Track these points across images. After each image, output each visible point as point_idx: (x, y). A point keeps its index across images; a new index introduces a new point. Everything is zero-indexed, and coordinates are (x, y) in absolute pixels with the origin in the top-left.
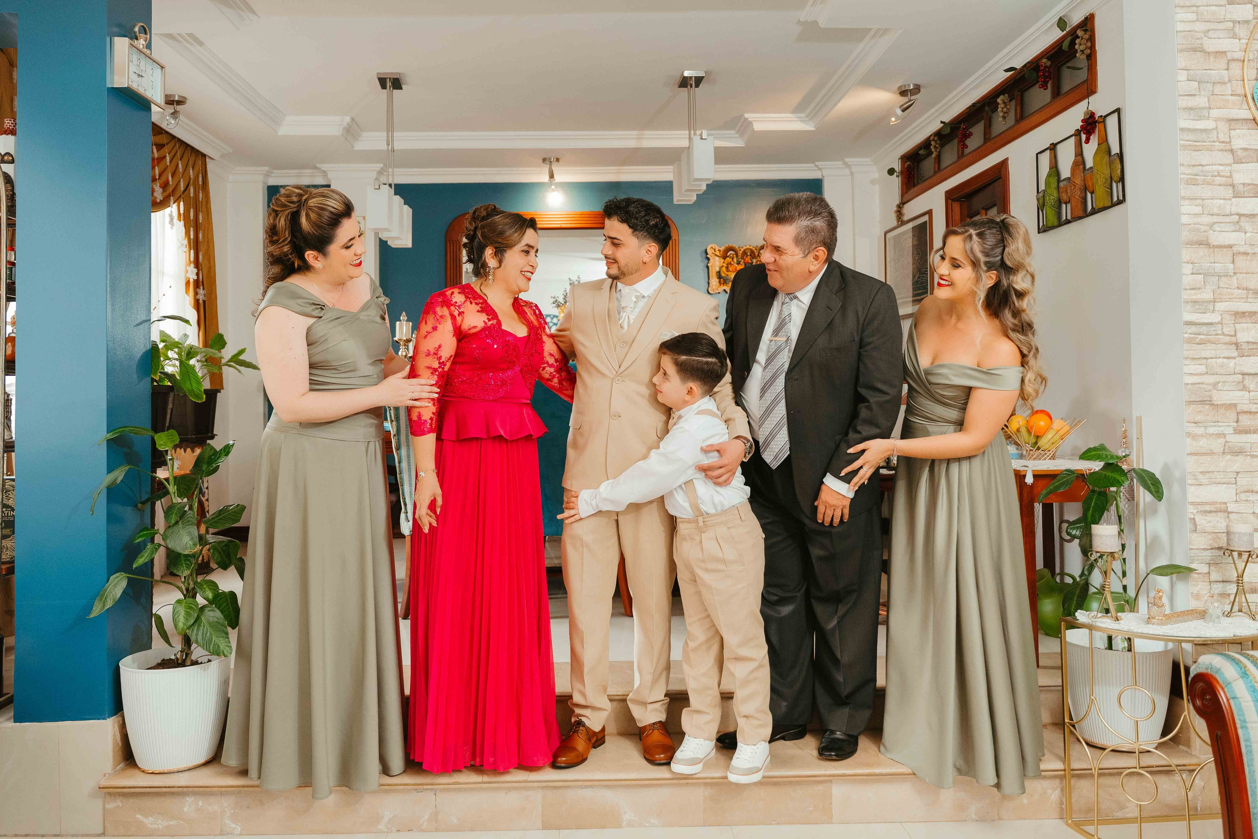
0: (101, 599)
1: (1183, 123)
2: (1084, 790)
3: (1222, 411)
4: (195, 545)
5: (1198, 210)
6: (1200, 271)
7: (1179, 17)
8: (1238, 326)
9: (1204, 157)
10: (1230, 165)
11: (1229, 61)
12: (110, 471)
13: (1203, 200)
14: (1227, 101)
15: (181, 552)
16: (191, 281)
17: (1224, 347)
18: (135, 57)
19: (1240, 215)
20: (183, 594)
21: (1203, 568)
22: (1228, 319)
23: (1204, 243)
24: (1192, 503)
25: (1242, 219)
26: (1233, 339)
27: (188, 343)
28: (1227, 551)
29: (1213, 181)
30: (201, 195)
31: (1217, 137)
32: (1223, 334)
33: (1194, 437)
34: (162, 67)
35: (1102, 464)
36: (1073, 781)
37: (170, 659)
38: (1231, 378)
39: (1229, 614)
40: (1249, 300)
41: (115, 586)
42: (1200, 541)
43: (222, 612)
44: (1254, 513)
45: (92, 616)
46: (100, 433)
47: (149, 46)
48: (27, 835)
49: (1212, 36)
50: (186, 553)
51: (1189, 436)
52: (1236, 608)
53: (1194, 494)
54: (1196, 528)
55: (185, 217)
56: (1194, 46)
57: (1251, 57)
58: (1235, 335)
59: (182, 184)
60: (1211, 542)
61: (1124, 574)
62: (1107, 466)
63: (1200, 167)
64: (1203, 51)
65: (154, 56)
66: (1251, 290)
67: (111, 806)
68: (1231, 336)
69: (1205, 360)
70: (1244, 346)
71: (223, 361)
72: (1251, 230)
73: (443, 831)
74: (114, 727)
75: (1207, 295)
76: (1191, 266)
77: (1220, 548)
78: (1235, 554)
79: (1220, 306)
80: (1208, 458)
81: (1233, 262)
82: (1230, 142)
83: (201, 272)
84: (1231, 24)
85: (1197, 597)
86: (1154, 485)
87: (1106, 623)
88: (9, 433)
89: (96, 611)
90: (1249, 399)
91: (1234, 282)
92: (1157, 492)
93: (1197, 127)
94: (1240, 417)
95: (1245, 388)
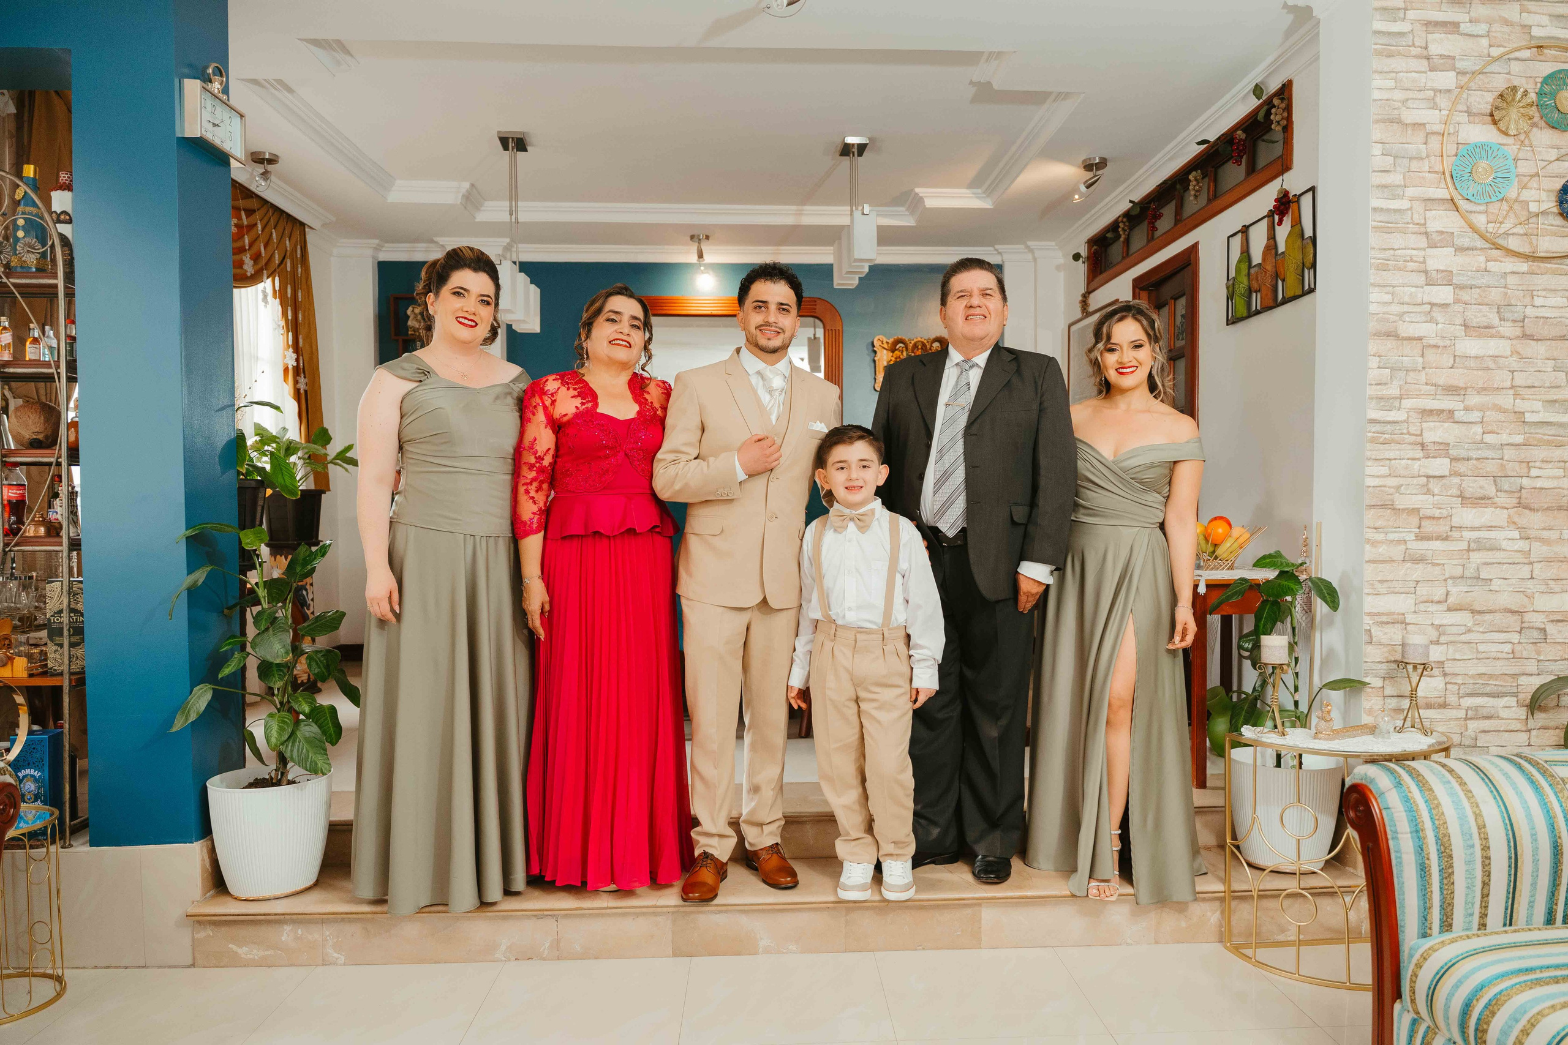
0: (183, 713)
1: (1375, 203)
2: (1244, 913)
3: (1404, 515)
4: (287, 653)
5: (1388, 298)
6: (1387, 365)
7: (1375, 84)
8: (1424, 425)
9: (1396, 240)
10: (1424, 249)
11: (1428, 134)
12: (190, 572)
13: (1394, 287)
14: (1423, 178)
15: (271, 660)
16: (290, 367)
17: (1409, 447)
18: (209, 102)
19: (1432, 305)
20: (276, 707)
21: (1377, 682)
22: (1415, 418)
23: (1392, 335)
24: (1369, 614)
25: (1435, 309)
26: (1419, 439)
27: (287, 437)
28: (1401, 664)
29: (1405, 267)
30: (300, 270)
31: (1412, 218)
32: (1409, 433)
33: (1374, 543)
34: (242, 116)
35: (1277, 573)
36: (1234, 903)
37: (264, 779)
38: (1415, 481)
39: (1400, 730)
40: (1438, 397)
41: (199, 698)
42: (1374, 654)
43: (320, 727)
44: (1432, 624)
45: (174, 730)
46: (179, 530)
47: (226, 90)
48: (107, 967)
49: (1411, 106)
50: (278, 662)
51: (1368, 543)
52: (1408, 723)
53: (1371, 604)
54: (1372, 639)
55: (281, 295)
56: (1391, 117)
57: (1452, 131)
58: (1421, 435)
59: (277, 256)
60: (1386, 655)
61: (1296, 689)
62: (1282, 574)
63: (1392, 252)
64: (1399, 122)
65: (232, 102)
66: (1439, 386)
67: (202, 934)
68: (1416, 435)
69: (1388, 462)
70: (1431, 446)
71: (329, 458)
72: (1443, 321)
73: (566, 958)
74: (202, 851)
75: (1393, 391)
76: (1378, 359)
77: (1395, 661)
78: (1410, 667)
79: (1407, 403)
80: (1387, 566)
81: (1423, 355)
82: (1425, 224)
83: (301, 358)
84: (1432, 93)
85: (1370, 712)
86: (1329, 594)
87: (1273, 738)
88: (75, 530)
89: (178, 725)
90: (1433, 504)
91: (1423, 377)
92: (1333, 602)
93: (1392, 207)
94: (1423, 523)
95: (1429, 492)
